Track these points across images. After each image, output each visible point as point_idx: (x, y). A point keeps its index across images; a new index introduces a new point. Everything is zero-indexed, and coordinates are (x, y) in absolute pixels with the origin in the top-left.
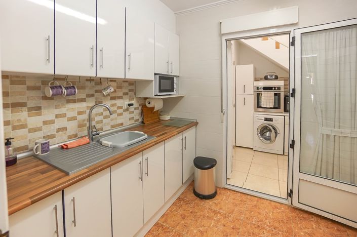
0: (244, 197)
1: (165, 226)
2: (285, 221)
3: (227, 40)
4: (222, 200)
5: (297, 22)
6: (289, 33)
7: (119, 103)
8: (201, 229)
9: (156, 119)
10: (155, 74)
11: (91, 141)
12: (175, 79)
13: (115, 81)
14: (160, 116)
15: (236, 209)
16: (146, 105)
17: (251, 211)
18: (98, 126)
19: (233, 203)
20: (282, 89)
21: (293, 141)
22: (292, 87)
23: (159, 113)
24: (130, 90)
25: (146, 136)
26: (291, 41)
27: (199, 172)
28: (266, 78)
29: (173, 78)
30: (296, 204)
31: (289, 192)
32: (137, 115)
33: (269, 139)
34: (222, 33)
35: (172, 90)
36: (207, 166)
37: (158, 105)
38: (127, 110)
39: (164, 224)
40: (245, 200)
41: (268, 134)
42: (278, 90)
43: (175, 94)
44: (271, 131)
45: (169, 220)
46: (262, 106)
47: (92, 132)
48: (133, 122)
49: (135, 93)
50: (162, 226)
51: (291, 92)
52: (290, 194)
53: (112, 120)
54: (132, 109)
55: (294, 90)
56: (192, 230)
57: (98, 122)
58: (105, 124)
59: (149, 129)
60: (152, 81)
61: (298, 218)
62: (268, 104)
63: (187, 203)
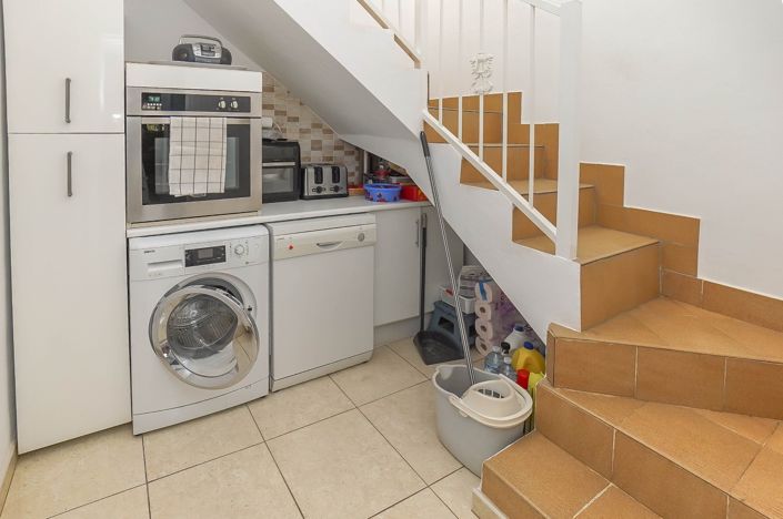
20: (257, 108)
28: (182, 55)
42: (240, 109)
62: (201, 177)
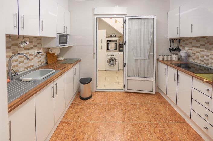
0: (105, 93)
1: (66, 121)
2: (123, 99)
3: (97, 18)
4: (95, 98)
5: (126, 14)
6: (123, 18)
7: (30, 52)
8: (87, 115)
9: (55, 60)
10: (57, 34)
11: (11, 80)
12: (68, 36)
13: (28, 38)
14: (58, 58)
15: (103, 100)
16: (49, 52)
17: (109, 99)
18: (15, 69)
19: (101, 98)
20: (118, 41)
21: (125, 64)
22: (124, 41)
23: (57, 57)
24: (38, 44)
25: (54, 71)
26: (124, 21)
27: (83, 86)
28: (111, 36)
29: (67, 36)
30: (127, 90)
31: (124, 86)
32: (43, 58)
33: (113, 64)
34: (95, 14)
35: (66, 43)
36: (87, 82)
37: (57, 52)
38: (36, 56)
39: (66, 120)
40: (106, 94)
41: (112, 62)
42: (116, 41)
43: (67, 45)
44: (114, 61)
45: (68, 117)
46: (110, 49)
47: (12, 73)
48: (40, 63)
49: (42, 45)
50: (65, 122)
51: (124, 43)
52: (124, 87)
53: (25, 64)
54: (40, 55)
55: (125, 42)
56: (83, 118)
57: (14, 66)
58: (20, 67)
59: (53, 66)
60: (55, 37)
61: (128, 96)
62: (112, 48)
63: (77, 104)
